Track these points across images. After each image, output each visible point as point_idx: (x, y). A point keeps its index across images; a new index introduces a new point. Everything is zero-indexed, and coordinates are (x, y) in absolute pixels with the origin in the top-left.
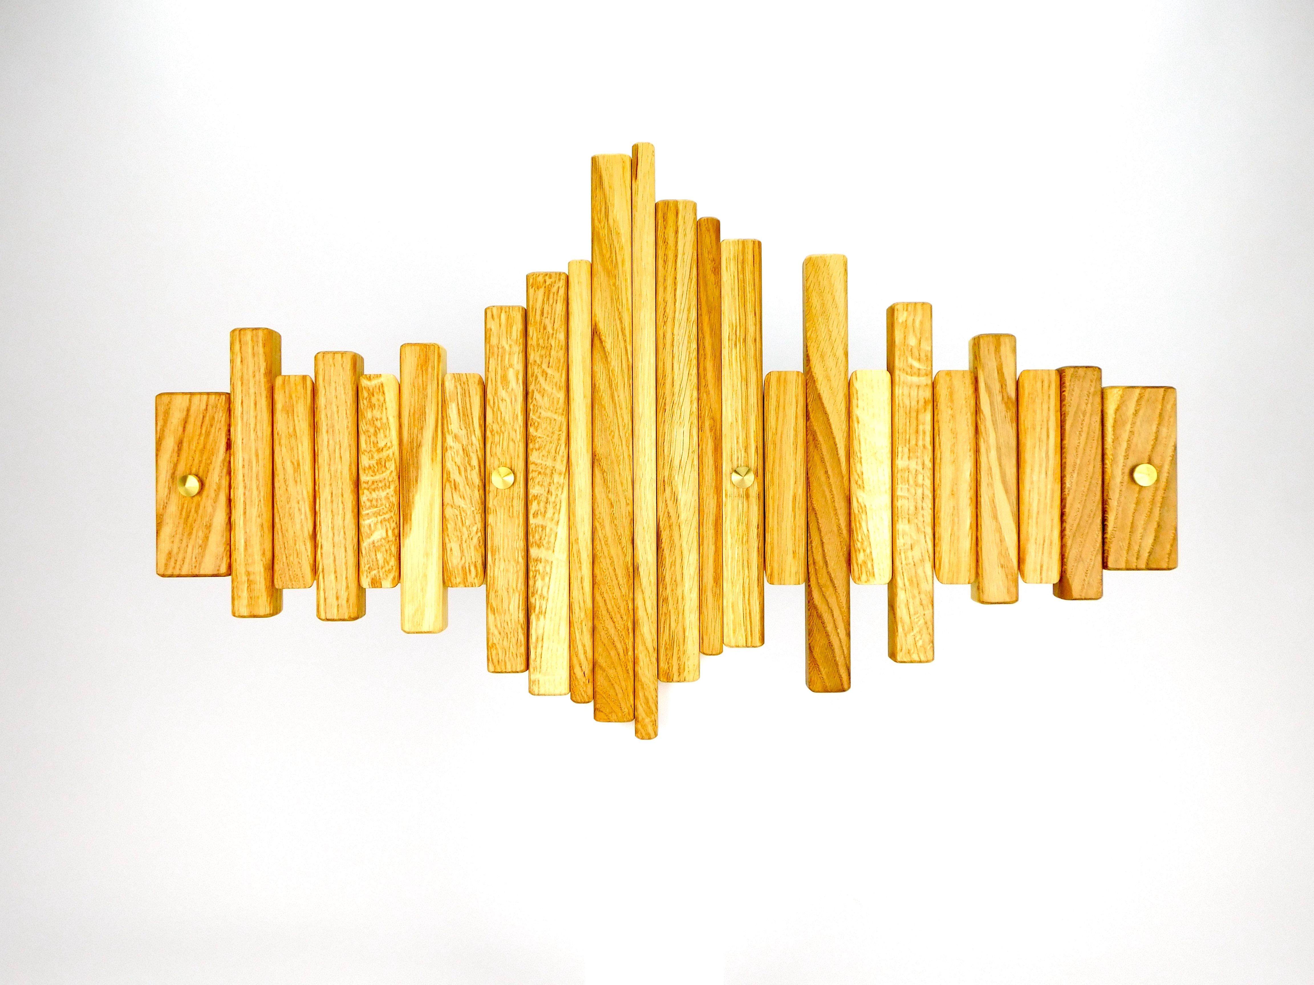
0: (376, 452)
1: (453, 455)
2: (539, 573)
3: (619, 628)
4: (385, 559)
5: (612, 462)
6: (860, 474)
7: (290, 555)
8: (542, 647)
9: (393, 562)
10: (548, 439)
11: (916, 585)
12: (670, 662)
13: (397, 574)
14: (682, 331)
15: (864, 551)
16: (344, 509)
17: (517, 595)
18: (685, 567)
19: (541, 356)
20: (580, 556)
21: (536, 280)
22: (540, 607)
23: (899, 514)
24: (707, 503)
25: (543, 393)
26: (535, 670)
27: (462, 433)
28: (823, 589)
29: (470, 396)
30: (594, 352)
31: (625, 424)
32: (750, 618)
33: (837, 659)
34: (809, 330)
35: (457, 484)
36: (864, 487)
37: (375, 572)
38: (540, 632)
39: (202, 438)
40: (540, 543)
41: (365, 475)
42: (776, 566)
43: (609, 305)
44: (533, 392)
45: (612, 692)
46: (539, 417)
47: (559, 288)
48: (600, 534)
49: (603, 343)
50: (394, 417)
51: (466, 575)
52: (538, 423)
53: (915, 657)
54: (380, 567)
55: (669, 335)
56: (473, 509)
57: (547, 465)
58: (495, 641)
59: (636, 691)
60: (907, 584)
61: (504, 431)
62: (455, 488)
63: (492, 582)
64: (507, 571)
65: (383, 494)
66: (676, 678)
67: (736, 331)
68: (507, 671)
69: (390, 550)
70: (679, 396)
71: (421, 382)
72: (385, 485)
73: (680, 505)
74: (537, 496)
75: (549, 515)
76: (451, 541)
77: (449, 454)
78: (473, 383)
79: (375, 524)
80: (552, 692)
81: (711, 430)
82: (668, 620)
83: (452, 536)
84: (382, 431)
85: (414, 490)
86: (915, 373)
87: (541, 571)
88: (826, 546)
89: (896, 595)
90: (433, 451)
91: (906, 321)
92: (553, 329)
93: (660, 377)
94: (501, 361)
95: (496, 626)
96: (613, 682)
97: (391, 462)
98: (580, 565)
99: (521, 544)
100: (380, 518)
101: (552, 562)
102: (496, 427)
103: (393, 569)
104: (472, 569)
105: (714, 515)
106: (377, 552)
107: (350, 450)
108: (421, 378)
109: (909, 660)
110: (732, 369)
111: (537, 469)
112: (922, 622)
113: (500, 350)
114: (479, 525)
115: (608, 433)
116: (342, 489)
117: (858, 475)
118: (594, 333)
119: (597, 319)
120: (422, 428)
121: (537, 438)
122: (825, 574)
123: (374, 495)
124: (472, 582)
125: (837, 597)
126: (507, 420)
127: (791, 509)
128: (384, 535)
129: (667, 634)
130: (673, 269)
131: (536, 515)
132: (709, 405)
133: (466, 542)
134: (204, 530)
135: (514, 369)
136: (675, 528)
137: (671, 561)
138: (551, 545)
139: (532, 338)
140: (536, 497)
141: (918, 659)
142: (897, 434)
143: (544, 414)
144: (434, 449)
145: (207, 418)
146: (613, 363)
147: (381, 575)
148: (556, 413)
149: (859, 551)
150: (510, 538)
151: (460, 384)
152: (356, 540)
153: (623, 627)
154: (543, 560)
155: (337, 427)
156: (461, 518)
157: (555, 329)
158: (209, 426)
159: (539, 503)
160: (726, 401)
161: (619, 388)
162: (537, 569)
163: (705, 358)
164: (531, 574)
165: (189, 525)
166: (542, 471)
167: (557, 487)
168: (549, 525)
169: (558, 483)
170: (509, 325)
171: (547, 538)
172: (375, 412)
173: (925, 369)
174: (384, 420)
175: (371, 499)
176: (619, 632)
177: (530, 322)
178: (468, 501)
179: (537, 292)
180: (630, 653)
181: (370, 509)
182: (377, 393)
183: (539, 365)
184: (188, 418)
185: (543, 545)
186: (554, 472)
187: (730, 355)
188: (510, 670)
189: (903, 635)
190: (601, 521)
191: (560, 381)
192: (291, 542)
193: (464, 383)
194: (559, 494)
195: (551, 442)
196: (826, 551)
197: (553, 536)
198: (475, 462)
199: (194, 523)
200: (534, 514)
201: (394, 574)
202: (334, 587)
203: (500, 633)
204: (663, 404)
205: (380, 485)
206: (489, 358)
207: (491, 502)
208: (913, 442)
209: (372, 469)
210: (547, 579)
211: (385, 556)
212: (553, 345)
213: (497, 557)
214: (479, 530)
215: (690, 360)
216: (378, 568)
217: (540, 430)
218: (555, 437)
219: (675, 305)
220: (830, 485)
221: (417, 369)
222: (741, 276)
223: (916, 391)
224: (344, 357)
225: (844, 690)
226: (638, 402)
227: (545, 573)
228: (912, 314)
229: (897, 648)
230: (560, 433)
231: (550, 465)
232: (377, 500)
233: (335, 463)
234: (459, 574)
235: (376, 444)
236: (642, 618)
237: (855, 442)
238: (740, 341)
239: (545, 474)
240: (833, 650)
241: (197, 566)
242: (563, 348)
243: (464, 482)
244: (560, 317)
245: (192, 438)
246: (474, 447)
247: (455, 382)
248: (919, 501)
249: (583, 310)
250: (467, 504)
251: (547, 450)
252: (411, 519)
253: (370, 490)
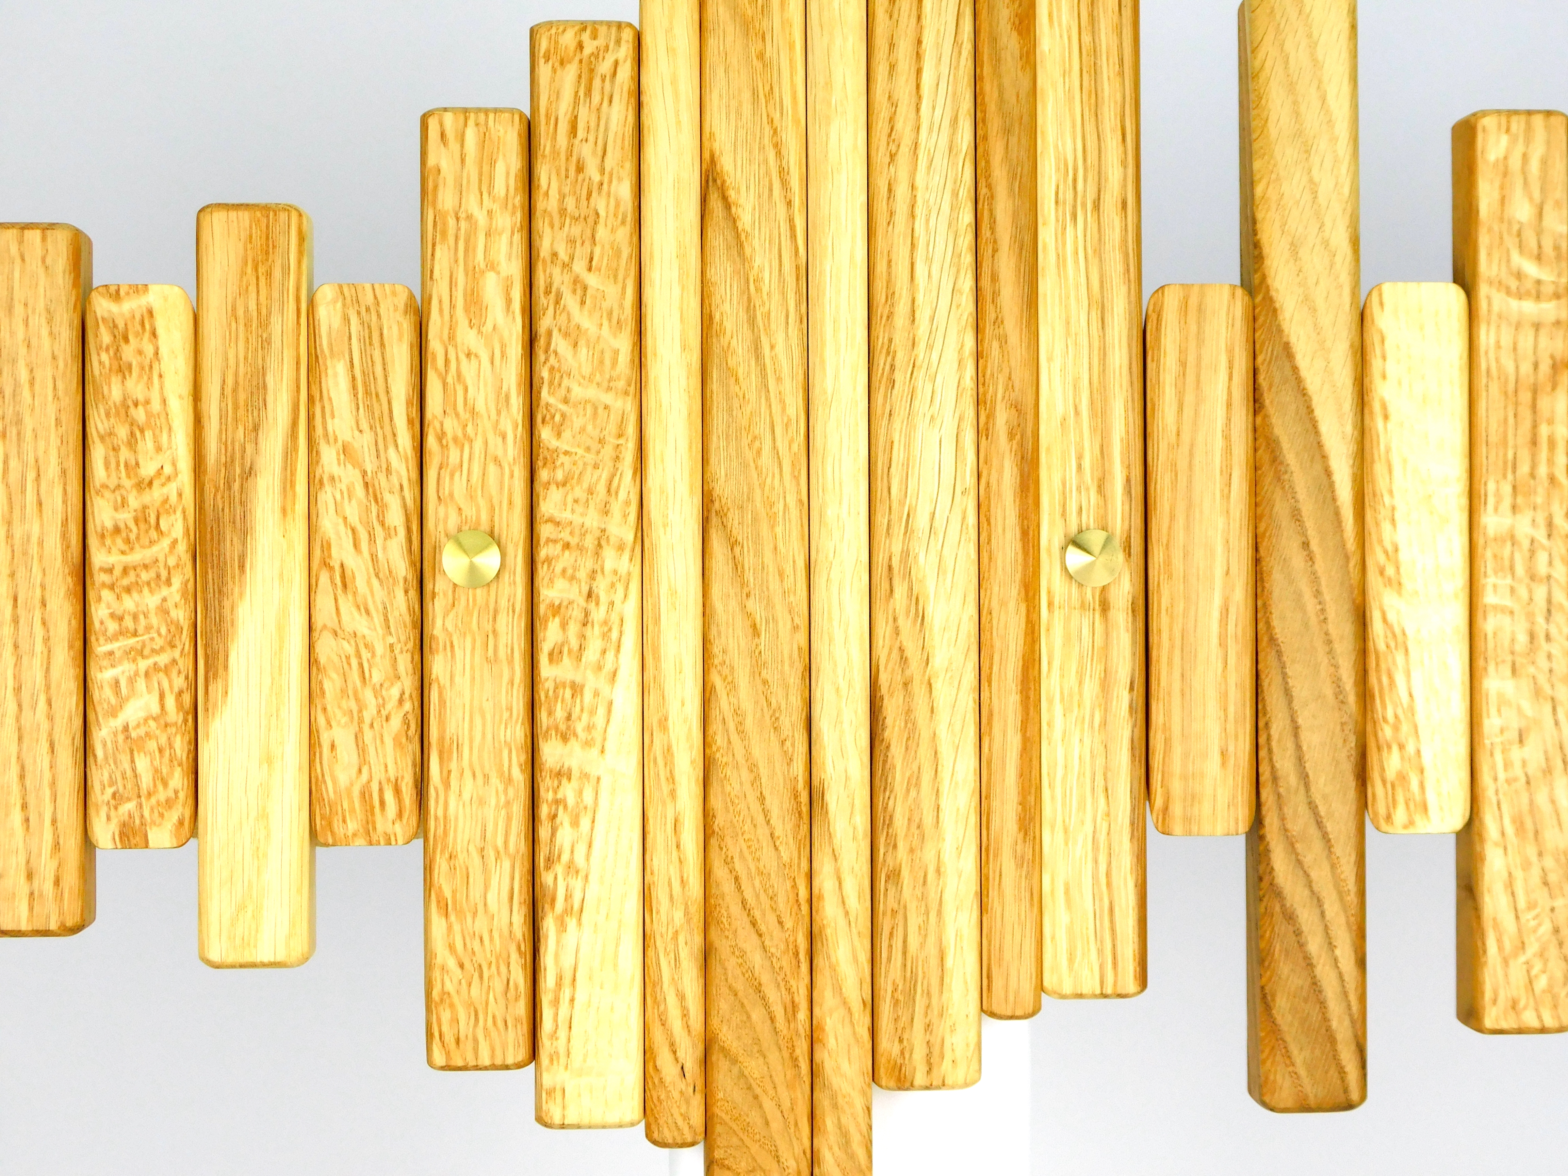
0: (134, 492)
1: (338, 497)
2: (565, 807)
3: (773, 950)
4: (156, 771)
5: (755, 519)
6: (1390, 548)
8: (572, 1000)
9: (178, 780)
10: (590, 458)
11: (1531, 835)
12: (905, 1036)
13: (188, 813)
14: (937, 178)
15: (1401, 747)
16: (46, 640)
17: (507, 864)
18: (945, 788)
19: (571, 241)
20: (673, 763)
21: (557, 42)
22: (568, 897)
23: (1490, 653)
24: (1002, 625)
25: (574, 336)
26: (555, 1062)
27: (364, 442)
28: (1297, 845)
29: (382, 345)
30: (710, 233)
31: (789, 420)
32: (1112, 922)
33: (1334, 1024)
34: (1261, 179)
35: (348, 573)
36: (1400, 584)
37: (130, 806)
38: (567, 963)
40: (568, 728)
41: (103, 550)
42: (1176, 787)
43: (747, 108)
44: (550, 334)
45: (754, 1117)
46: (566, 401)
47: (616, 63)
48: (723, 703)
49: (733, 209)
50: (180, 397)
51: (373, 814)
52: (563, 416)
53: (1530, 1019)
54: (144, 792)
55: (902, 191)
56: (391, 640)
57: (588, 524)
58: (449, 987)
59: (817, 1112)
60: (1510, 830)
61: (472, 435)
62: (345, 586)
63: (440, 831)
64: (482, 802)
65: (152, 601)
66: (920, 1078)
67: (1075, 180)
68: (480, 1063)
69: (170, 749)
70: (930, 347)
71: (253, 306)
72: (158, 576)
73: (931, 629)
74: (560, 606)
75: (591, 654)
76: (333, 723)
77: (326, 497)
78: (391, 309)
79: (131, 681)
80: (597, 1119)
81: (1011, 436)
82: (901, 929)
83: (337, 711)
84: (148, 434)
85: (236, 590)
86: (1528, 294)
87: (571, 801)
88: (1304, 735)
89: (1483, 859)
90: (285, 488)
91: (1506, 158)
92: (602, 171)
93: (880, 296)
94: (466, 251)
95: (452, 948)
96: (758, 1091)
97: (173, 517)
98: (671, 786)
99: (518, 732)
100: (143, 665)
101: (599, 779)
102: (451, 426)
103: (177, 797)
104: (389, 796)
105: (1020, 655)
106: (135, 753)
107: (65, 484)
108: (253, 295)
109: (1515, 1026)
110: (1066, 279)
111: (562, 535)
112: (1546, 927)
113: (463, 224)
114: (408, 683)
115: (745, 442)
116: (43, 587)
117: (1386, 552)
118: (707, 182)
119: (716, 146)
120: (256, 428)
121: (561, 456)
122: (1303, 809)
123: (129, 603)
124: (390, 830)
125: (1333, 867)
126: (480, 407)
127: (1215, 641)
128: (155, 709)
129: (899, 963)
130: (914, 20)
131: (555, 656)
132: (1006, 371)
133: (372, 726)
135: (498, 273)
136: (918, 689)
137: (907, 775)
138: (597, 734)
139: (547, 194)
140: (556, 609)
141: (1535, 1023)
142: (1484, 446)
143: (578, 392)
144: (288, 484)
146: (757, 262)
147: (146, 813)
148: (609, 389)
149: (1389, 747)
150: (488, 717)
151: (359, 313)
152: (78, 722)
153: (782, 946)
154: (575, 774)
155: (29, 423)
156: (361, 665)
157: (608, 169)
159: (564, 625)
160: (1050, 359)
161: (773, 326)
162: (560, 796)
163: (995, 250)
164: (544, 811)
166: (574, 541)
167: (613, 585)
168: (591, 682)
169: (615, 572)
170: (485, 160)
171: (585, 716)
172: (130, 383)
173: (1553, 282)
174: (156, 406)
175: (119, 612)
176: (774, 960)
177: (540, 153)
178: (378, 619)
179: (559, 72)
180: (802, 1015)
181: (117, 640)
182: (137, 335)
183: (564, 265)
185: (575, 735)
186: (603, 543)
187: (1060, 241)
188: (487, 1062)
189: (1499, 960)
190: (726, 671)
191: (621, 306)
193: (368, 309)
194: (618, 603)
195: (596, 466)
196: (1305, 748)
197: (601, 711)
198: (396, 517)
200: (551, 654)
201: (181, 810)
202: (21, 845)
203: (462, 966)
204: (887, 367)
205: (145, 576)
206: (434, 245)
207: (439, 623)
208: (1524, 468)
209: (124, 535)
210: (585, 822)
211: (157, 763)
212: (602, 213)
213: (453, 766)
214: (407, 695)
215: (957, 255)
216: (139, 797)
217: (567, 434)
218: (608, 452)
219: (918, 110)
220: (1315, 579)
221: (243, 273)
222: (1087, 39)
223: (1531, 339)
224: (49, 240)
225: (1349, 1106)
226: (823, 362)
227: (581, 806)
228: (1521, 140)
229: (1483, 993)
230: (621, 441)
231: (595, 524)
232: (135, 617)
233: (23, 518)
234: (352, 810)
235: (132, 468)
236: (833, 924)
237: (1379, 469)
238: (1084, 205)
239: (581, 548)
240: (1322, 1005)
242: (629, 219)
243: (367, 569)
244: (619, 141)
246: (394, 479)
247: (344, 305)
248: (1540, 620)
249: (679, 123)
250: (375, 629)
251: (585, 485)
252: (226, 668)
253: (117, 590)
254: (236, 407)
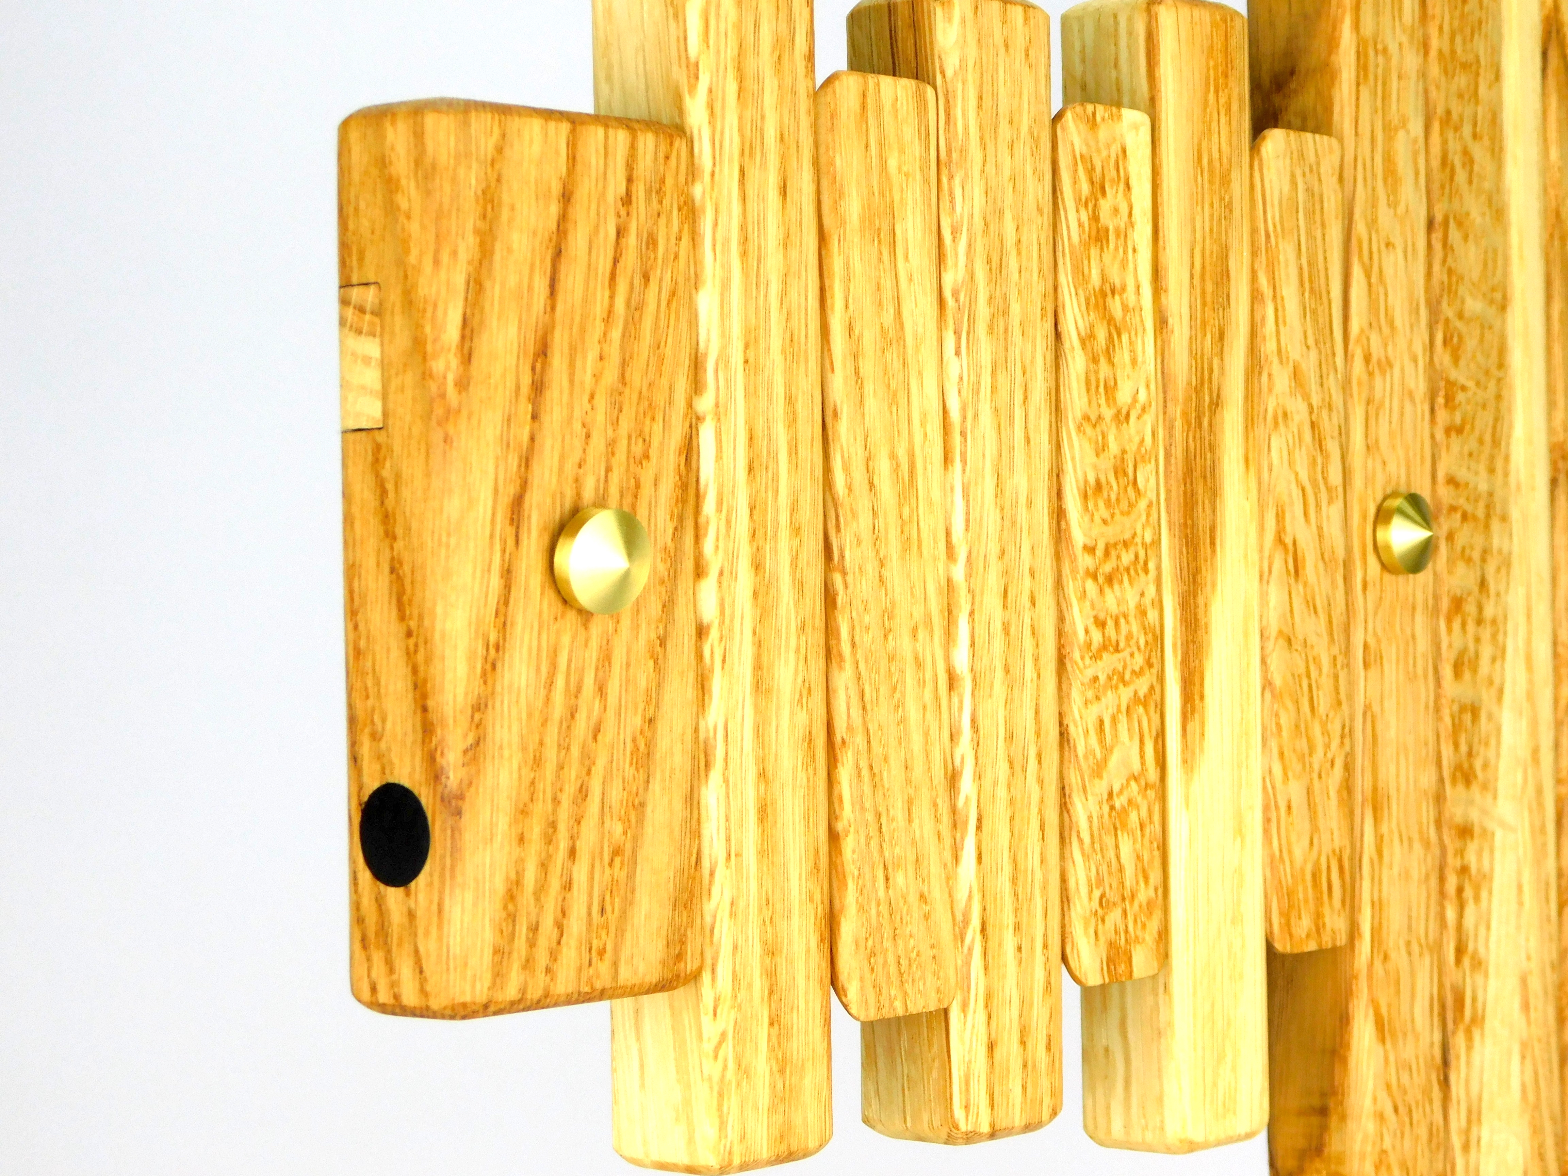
0: (1114, 427)
4: (1138, 858)
7: (897, 866)
10: (1479, 396)
17: (1427, 961)
22: (1473, 1000)
27: (1310, 364)
29: (1323, 224)
35: (1298, 554)
37: (1115, 916)
38: (1476, 1090)
39: (616, 334)
54: (1127, 894)
61: (1392, 359)
71: (1216, 153)
72: (1136, 558)
75: (1483, 666)
76: (1290, 774)
77: (1280, 441)
83: (1292, 755)
85: (1209, 579)
87: (1473, 869)
101: (1494, 835)
102: (1376, 345)
106: (1119, 832)
111: (1462, 502)
121: (1460, 392)
123: (1111, 600)
124: (1336, 926)
126: (1398, 319)
128: (1138, 763)
131: (1459, 669)
133: (1320, 776)
134: (630, 771)
135: (1409, 133)
138: (1491, 774)
140: (1457, 604)
143: (1468, 305)
145: (631, 240)
147: (1131, 925)
148: (1492, 303)
154: (1478, 830)
158: (636, 282)
159: (1464, 626)
162: (1467, 861)
165: (575, 751)
166: (1469, 510)
167: (1500, 570)
168: (1485, 703)
169: (1501, 553)
171: (1482, 750)
172: (1107, 258)
174: (1132, 295)
175: (1103, 617)
181: (1101, 657)
184: (565, 233)
185: (1476, 777)
186: (1492, 513)
192: (898, 811)
195: (1483, 408)
197: (1493, 743)
198: (1335, 473)
199: (595, 738)
200: (1455, 666)
205: (1126, 558)
206: (1359, 86)
209: (1105, 494)
211: (1138, 846)
218: (1492, 387)
221: (1206, 103)
231: (1485, 488)
232: (1117, 622)
234: (1306, 901)
235: (1111, 390)
239: (1476, 520)
241: (609, 948)
243: (1316, 548)
245: (583, 330)
246: (1333, 418)
250: (1322, 635)
252: (1202, 697)
253: (1101, 579)
254: (1204, 304)
